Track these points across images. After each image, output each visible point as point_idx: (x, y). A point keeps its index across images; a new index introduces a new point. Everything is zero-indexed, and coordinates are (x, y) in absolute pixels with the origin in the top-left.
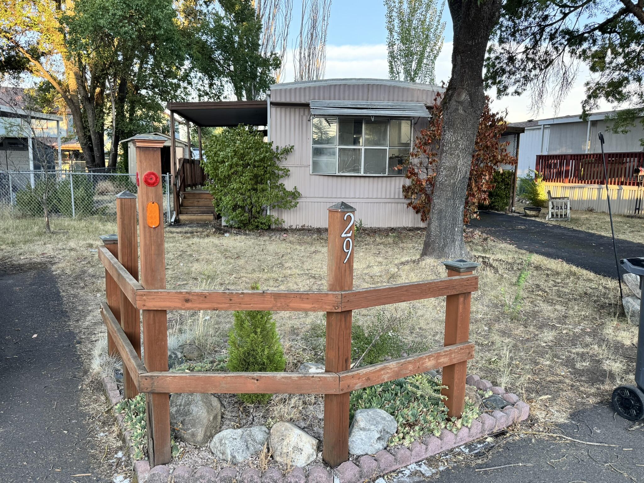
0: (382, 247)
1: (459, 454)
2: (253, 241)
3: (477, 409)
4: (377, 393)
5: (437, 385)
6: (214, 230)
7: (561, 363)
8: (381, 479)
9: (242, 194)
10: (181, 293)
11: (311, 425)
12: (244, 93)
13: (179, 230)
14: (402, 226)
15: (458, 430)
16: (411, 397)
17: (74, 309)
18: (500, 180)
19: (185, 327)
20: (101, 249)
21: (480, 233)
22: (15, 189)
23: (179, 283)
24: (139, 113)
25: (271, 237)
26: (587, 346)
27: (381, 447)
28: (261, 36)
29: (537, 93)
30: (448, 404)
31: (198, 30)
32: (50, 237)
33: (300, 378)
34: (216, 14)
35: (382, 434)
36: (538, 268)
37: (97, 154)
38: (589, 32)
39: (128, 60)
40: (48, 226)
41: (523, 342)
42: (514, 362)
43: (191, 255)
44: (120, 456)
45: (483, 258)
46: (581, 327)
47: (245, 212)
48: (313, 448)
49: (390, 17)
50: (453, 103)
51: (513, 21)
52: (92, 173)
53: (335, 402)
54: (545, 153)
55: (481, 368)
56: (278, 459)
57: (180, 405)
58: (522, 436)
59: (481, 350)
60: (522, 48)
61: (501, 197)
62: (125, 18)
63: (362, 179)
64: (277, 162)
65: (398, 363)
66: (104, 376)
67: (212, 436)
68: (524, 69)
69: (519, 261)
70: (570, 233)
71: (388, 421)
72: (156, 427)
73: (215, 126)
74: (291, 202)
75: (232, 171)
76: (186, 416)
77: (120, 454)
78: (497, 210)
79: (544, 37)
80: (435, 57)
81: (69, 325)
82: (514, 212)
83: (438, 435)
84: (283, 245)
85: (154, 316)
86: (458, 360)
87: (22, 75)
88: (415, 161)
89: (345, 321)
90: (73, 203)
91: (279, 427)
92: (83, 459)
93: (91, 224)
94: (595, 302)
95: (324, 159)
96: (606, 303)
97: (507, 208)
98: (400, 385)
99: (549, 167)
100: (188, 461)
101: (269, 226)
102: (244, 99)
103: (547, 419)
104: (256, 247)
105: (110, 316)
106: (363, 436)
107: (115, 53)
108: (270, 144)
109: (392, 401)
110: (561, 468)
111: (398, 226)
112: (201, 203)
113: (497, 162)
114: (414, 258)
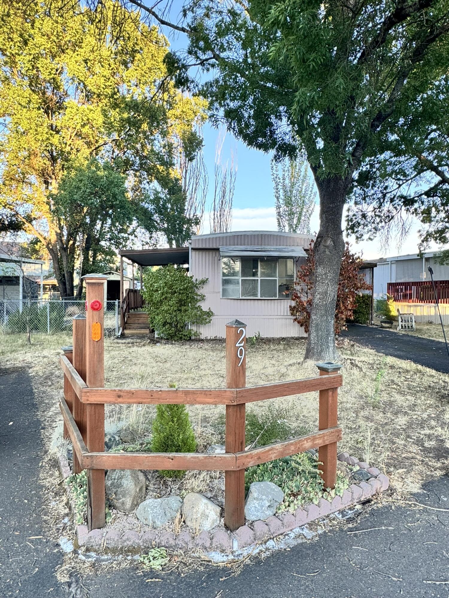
0: (275, 352)
1: (334, 519)
2: (177, 349)
3: (347, 481)
4: (269, 469)
5: (315, 461)
6: (149, 341)
7: (413, 442)
8: (272, 540)
9: (170, 314)
10: (115, 390)
11: (216, 496)
12: (174, 242)
13: (124, 341)
14: (290, 336)
15: (332, 498)
16: (294, 472)
17: (42, 402)
18: (361, 301)
19: (122, 416)
20: (61, 356)
21: (348, 341)
22: (8, 312)
23: (121, 382)
24: (99, 257)
25: (191, 346)
26: (432, 428)
27: (271, 514)
28: (186, 204)
29: (384, 239)
30: (324, 477)
31: (143, 201)
32: (30, 348)
33: (206, 458)
34: (155, 190)
35: (272, 502)
36: (392, 367)
37: (68, 287)
38: (418, 197)
39: (93, 222)
40: (29, 340)
41: (382, 426)
42: (376, 442)
43: (131, 360)
44: (66, 522)
45: (351, 360)
46: (427, 413)
47: (172, 327)
48: (216, 515)
49: (277, 189)
50: (322, 247)
51: (363, 190)
52: (64, 301)
53: (233, 477)
54: (393, 281)
55: (350, 447)
56: (188, 523)
57: (115, 479)
58: (384, 503)
59: (351, 433)
60: (371, 208)
61: (363, 314)
62: (92, 193)
63: (260, 301)
64: (196, 290)
65: (283, 445)
66: (59, 455)
67: (138, 505)
68: (373, 223)
69: (377, 362)
70: (416, 340)
71: (276, 491)
72: (94, 497)
73: (152, 265)
74: (206, 319)
75: (164, 297)
76: (119, 488)
77: (66, 520)
78: (361, 323)
79: (386, 200)
80: (310, 215)
81: (37, 415)
82: (374, 325)
83: (316, 502)
84: (200, 352)
85: (95, 408)
86: (330, 441)
87: (19, 233)
88: (298, 288)
89: (240, 412)
90: (48, 323)
91: (190, 497)
92: (37, 524)
93: (61, 337)
94: (437, 393)
95: (230, 287)
96: (445, 394)
97: (368, 321)
98: (286, 462)
99: (397, 291)
100: (118, 525)
101: (190, 337)
102: (174, 246)
103: (403, 489)
104: (180, 353)
105: (65, 407)
106: (257, 505)
107: (84, 217)
108: (191, 277)
109: (280, 476)
110: (417, 530)
111: (287, 336)
112: (140, 321)
113: (357, 288)
114: (299, 361)
